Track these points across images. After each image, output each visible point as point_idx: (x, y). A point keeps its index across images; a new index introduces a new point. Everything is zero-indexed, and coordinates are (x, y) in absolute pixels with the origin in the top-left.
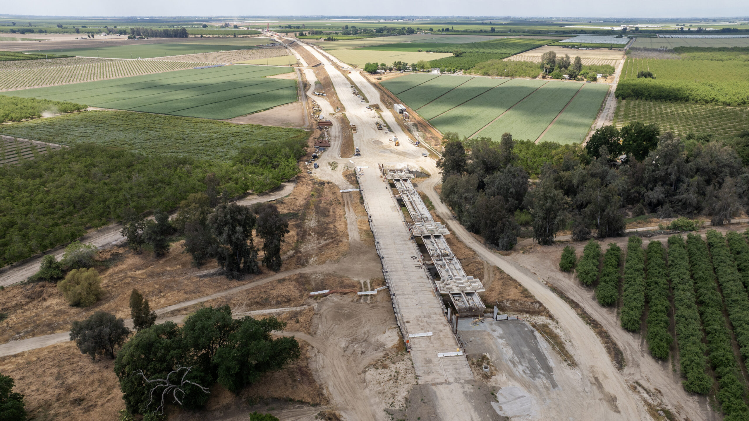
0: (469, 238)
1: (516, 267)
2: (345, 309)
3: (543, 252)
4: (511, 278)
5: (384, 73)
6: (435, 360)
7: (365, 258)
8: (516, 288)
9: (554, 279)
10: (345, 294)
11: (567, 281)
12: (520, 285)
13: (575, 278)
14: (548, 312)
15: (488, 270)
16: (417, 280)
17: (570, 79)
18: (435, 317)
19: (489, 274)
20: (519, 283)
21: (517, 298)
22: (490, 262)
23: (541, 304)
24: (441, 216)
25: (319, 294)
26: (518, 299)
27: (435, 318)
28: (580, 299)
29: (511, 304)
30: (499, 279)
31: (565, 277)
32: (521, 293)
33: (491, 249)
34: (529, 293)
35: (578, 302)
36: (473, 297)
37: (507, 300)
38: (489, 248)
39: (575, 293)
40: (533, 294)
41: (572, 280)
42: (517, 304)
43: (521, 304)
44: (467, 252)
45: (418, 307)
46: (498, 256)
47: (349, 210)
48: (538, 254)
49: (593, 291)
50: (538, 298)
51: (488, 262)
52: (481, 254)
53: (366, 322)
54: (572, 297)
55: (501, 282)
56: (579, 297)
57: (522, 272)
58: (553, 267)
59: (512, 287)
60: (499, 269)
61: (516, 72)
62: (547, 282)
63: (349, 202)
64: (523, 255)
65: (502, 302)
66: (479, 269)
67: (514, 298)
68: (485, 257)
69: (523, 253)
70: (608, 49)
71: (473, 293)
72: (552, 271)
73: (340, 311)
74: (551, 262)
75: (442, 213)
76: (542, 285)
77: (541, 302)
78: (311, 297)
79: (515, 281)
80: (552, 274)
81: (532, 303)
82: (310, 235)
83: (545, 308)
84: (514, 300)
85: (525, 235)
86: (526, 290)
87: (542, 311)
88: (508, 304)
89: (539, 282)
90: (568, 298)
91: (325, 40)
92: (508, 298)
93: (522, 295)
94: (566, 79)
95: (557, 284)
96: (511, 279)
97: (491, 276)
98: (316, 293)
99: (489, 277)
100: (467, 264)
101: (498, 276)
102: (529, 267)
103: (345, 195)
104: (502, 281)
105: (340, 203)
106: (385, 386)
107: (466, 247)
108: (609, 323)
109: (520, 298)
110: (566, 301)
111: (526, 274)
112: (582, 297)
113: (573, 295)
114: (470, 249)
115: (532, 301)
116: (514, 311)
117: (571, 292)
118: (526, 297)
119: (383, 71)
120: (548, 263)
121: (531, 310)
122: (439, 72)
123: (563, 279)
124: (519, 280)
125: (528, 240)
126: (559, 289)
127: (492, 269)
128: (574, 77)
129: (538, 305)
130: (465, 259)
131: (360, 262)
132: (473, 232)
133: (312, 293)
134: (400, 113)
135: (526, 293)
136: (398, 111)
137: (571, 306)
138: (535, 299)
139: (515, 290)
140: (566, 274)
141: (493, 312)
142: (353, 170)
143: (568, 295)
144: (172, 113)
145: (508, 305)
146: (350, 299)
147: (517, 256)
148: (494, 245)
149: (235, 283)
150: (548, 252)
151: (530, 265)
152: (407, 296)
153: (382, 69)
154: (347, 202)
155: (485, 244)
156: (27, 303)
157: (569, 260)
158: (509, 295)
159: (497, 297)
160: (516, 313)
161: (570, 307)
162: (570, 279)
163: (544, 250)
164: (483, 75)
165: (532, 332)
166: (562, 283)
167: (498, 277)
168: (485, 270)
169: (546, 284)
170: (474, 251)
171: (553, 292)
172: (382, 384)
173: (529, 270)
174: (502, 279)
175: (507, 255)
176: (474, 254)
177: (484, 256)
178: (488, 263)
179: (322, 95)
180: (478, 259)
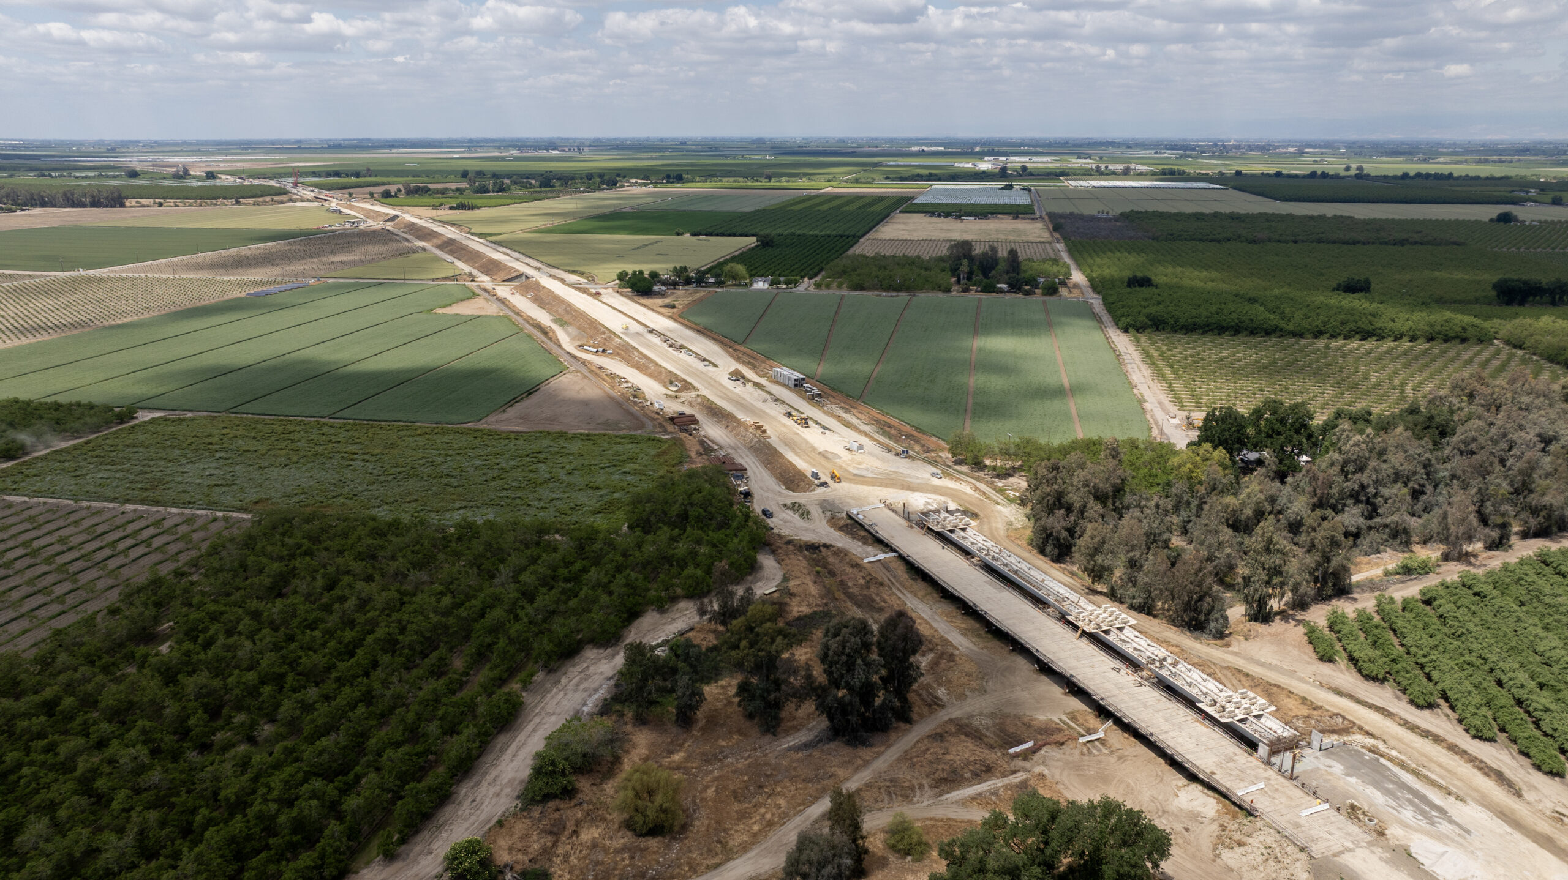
1: (1259, 665)
2: (1086, 768)
3: (1270, 634)
5: (665, 292)
6: (1303, 822)
7: (1018, 678)
8: (1290, 696)
9: (1323, 676)
10: (1062, 744)
11: (1341, 676)
12: (1290, 692)
13: (1348, 670)
14: (1361, 728)
16: (1160, 706)
17: (1010, 292)
18: (1240, 760)
20: (1285, 688)
21: (1306, 712)
25: (1025, 750)
26: (1310, 714)
27: (1242, 761)
28: (1382, 702)
31: (1334, 671)
32: (1304, 703)
34: (1312, 702)
35: (1383, 707)
38: (1195, 639)
39: (1368, 694)
41: (1347, 673)
45: (1202, 747)
46: (1216, 648)
47: (903, 594)
48: (1267, 640)
50: (1331, 709)
53: (1135, 783)
54: (1369, 701)
59: (1283, 696)
62: (1320, 682)
63: (893, 579)
64: (1249, 643)
69: (1246, 639)
70: (1011, 217)
71: (1262, 715)
72: (1309, 663)
73: (1082, 773)
74: (1296, 649)
76: (1316, 687)
77: (1342, 713)
78: (1016, 756)
80: (1313, 668)
83: (1353, 722)
86: (1305, 698)
89: (1310, 684)
91: (451, 208)
93: (1307, 707)
94: (1004, 292)
95: (1334, 683)
96: (1270, 684)
98: (1019, 749)
102: (1276, 662)
103: (875, 566)
104: (1260, 689)
105: (881, 584)
106: (1268, 871)
108: (1448, 732)
110: (1370, 709)
111: (1282, 674)
112: (1381, 698)
113: (1368, 697)
117: (1362, 692)
118: (1314, 709)
119: (663, 288)
120: (1292, 650)
122: (767, 286)
123: (1335, 674)
124: (1282, 685)
126: (1343, 690)
128: (1019, 289)
129: (1340, 720)
131: (1018, 687)
133: (1010, 751)
134: (795, 386)
135: (1309, 703)
136: (790, 383)
137: (1382, 714)
138: (1329, 710)
139: (1291, 701)
140: (1332, 666)
142: (844, 515)
143: (1362, 697)
144: (337, 415)
146: (1077, 751)
147: (1243, 646)
148: (1200, 633)
149: (865, 753)
150: (1277, 633)
151: (1273, 658)
154: (889, 580)
155: (1182, 632)
156: (555, 844)
158: (1291, 710)
162: (1343, 673)
163: (1269, 631)
164: (854, 289)
165: (1378, 760)
166: (1339, 680)
169: (1321, 686)
171: (1342, 697)
172: (1261, 868)
175: (1227, 646)
178: (1215, 664)
179: (604, 351)
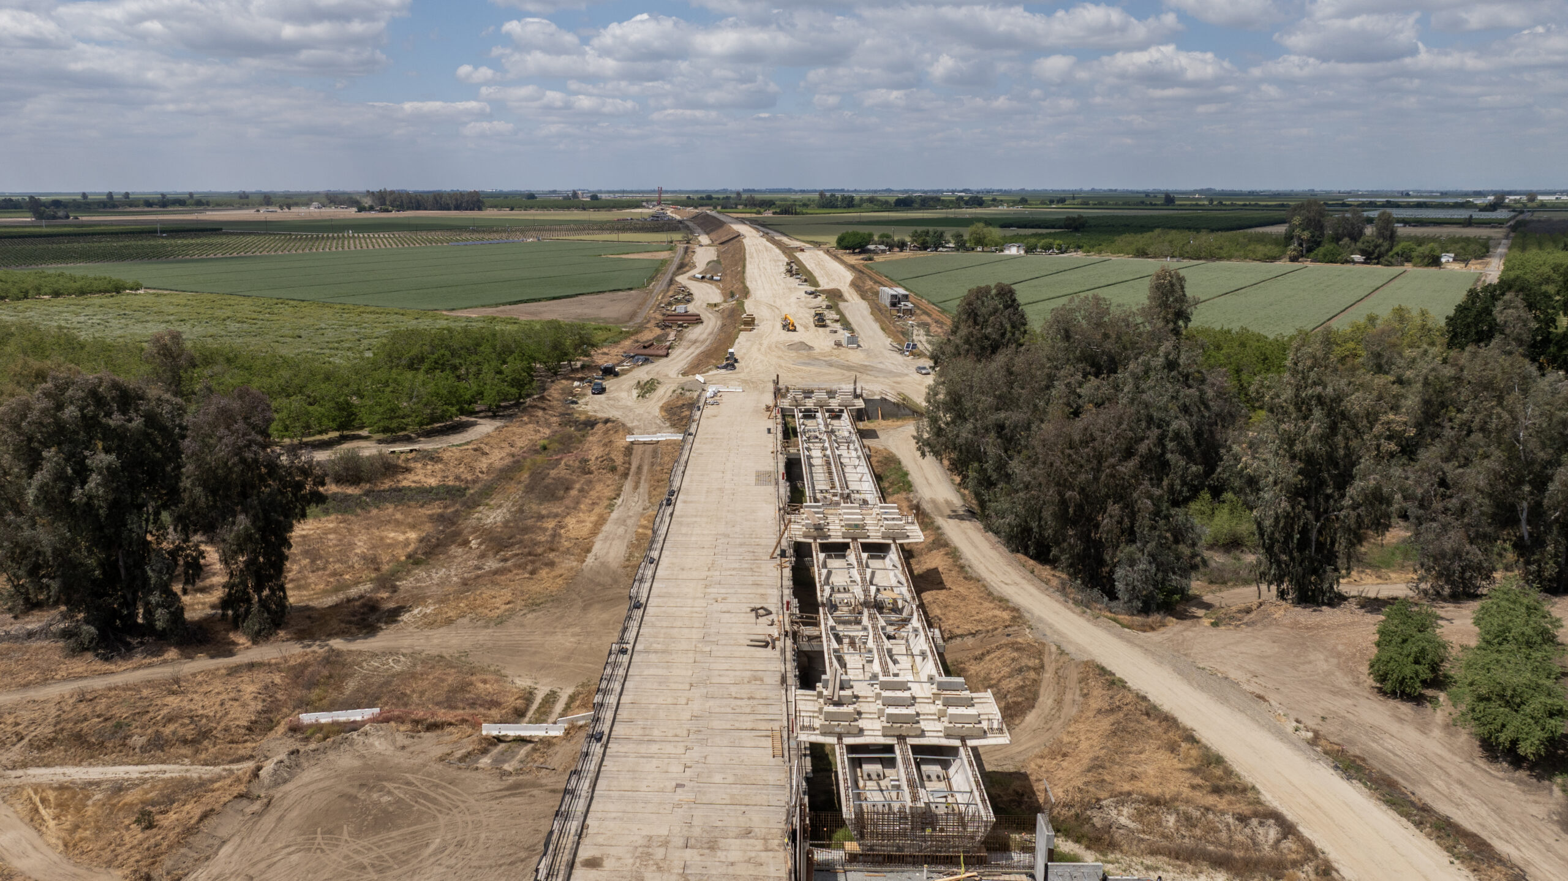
0: (1009, 569)
1: (1180, 672)
2: (389, 785)
3: (1295, 625)
4: (1155, 707)
5: (883, 251)
7: (605, 616)
8: (1173, 748)
9: (1346, 724)
10: (433, 727)
11: (1411, 734)
12: (1191, 738)
13: (1450, 726)
15: (1059, 677)
16: (733, 690)
17: (1365, 262)
18: (734, 850)
19: (1062, 692)
20: (1185, 729)
21: (1169, 790)
22: (1070, 649)
23: (1287, 829)
24: (927, 507)
25: (335, 723)
26: (1174, 799)
27: (734, 855)
28: (1492, 822)
29: (1139, 816)
30: (1099, 711)
31: (1401, 720)
32: (1194, 771)
33: (1084, 605)
34: (1229, 772)
35: (1484, 835)
36: (952, 770)
37: (1123, 798)
38: (1076, 602)
39: (1459, 792)
40: (1249, 779)
41: (1437, 733)
42: (1171, 820)
43: (1188, 821)
44: (991, 611)
45: (681, 795)
46: (1108, 629)
47: (636, 487)
48: (1274, 630)
49: (1557, 792)
50: (1271, 799)
51: (1064, 646)
52: (1040, 620)
53: (442, 849)
54: (1444, 808)
55: (1106, 724)
56: (1483, 811)
57: (1201, 688)
58: (1343, 681)
59: (1153, 744)
60: (1103, 671)
61: (1221, 248)
62: (1317, 736)
63: (645, 468)
64: (1214, 632)
65: (1097, 804)
66: (1020, 670)
67: (1155, 792)
68: (1056, 632)
69: (1215, 625)
71: (953, 751)
72: (1337, 692)
73: (362, 795)
74: (1334, 661)
75: (933, 502)
76: (1292, 744)
77: (1290, 817)
78: (294, 730)
79: (1169, 721)
80: (1340, 705)
81: (1242, 819)
82: (466, 543)
83: (1310, 851)
84: (1157, 802)
85: (1227, 576)
86: (1219, 760)
87: (1295, 864)
88: (1124, 817)
89: (1280, 734)
90: (1425, 809)
91: (774, 213)
92: (1127, 787)
93: (1198, 781)
94: (1354, 262)
95: (1361, 745)
96: (1152, 711)
97: (1068, 697)
98: (325, 718)
99: (1059, 702)
100: (978, 652)
101: (1099, 698)
102: (1233, 675)
103: (638, 450)
104: (1112, 718)
105: (613, 469)
107: (989, 595)
109: (1186, 792)
110: (1419, 824)
111: (1223, 699)
112: (1497, 810)
113: (1449, 799)
114: (1002, 602)
115: (1244, 808)
116: (1154, 852)
117: (1440, 784)
118: (1217, 790)
119: (882, 247)
120: (1320, 662)
121: (1238, 854)
122: (1022, 252)
123: (1394, 727)
124: (1186, 719)
125: (1237, 590)
126: (1377, 765)
127: (1074, 675)
128: (1378, 258)
129: (1273, 832)
130: (973, 635)
131: (577, 630)
132: (1026, 554)
133: (307, 718)
134: (893, 305)
135: (1219, 772)
136: (887, 302)
137: (1449, 849)
138: (1259, 802)
139: (1165, 759)
140: (1406, 708)
141: (1029, 849)
142: (695, 394)
143: (1425, 794)
145: (1123, 820)
146: (439, 751)
147: (1189, 634)
148: (1096, 593)
150: (1318, 626)
151: (1240, 667)
152: (654, 748)
153: (882, 243)
154: (639, 468)
155: (1062, 590)
157: (1413, 648)
158: (1134, 777)
159: (1079, 783)
160: (1161, 861)
161: (1443, 857)
162: (1423, 728)
163: (1302, 619)
164: (1137, 256)
166: (1390, 743)
167: (1095, 704)
168: (1048, 675)
169: (1314, 742)
170: (1015, 609)
171: (1349, 778)
173: (1236, 684)
174: (1112, 711)
175: (1144, 628)
176: (1014, 618)
177: (1051, 627)
178: (1062, 652)
179: (712, 278)
180: (1027, 636)
